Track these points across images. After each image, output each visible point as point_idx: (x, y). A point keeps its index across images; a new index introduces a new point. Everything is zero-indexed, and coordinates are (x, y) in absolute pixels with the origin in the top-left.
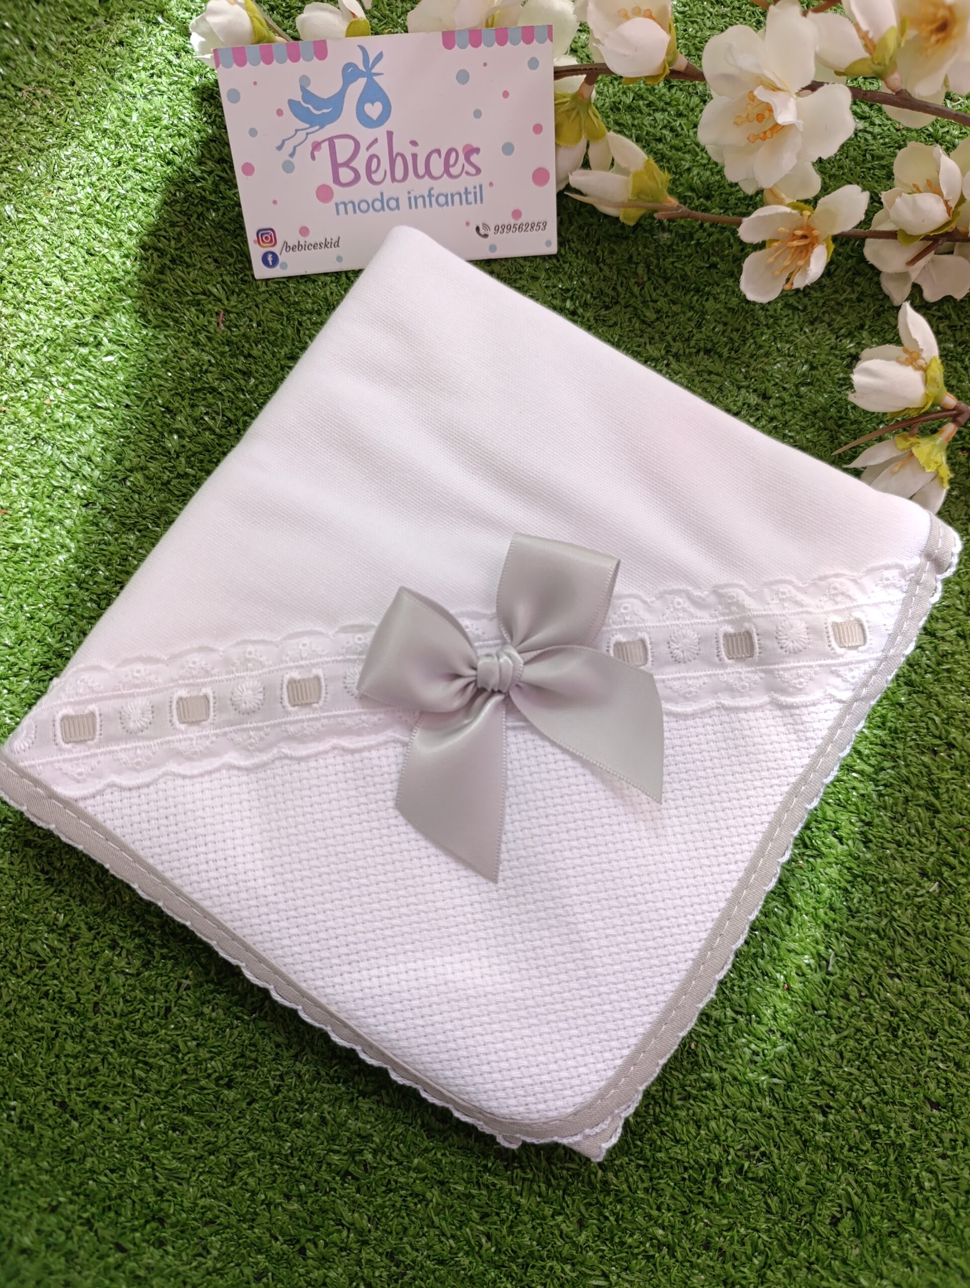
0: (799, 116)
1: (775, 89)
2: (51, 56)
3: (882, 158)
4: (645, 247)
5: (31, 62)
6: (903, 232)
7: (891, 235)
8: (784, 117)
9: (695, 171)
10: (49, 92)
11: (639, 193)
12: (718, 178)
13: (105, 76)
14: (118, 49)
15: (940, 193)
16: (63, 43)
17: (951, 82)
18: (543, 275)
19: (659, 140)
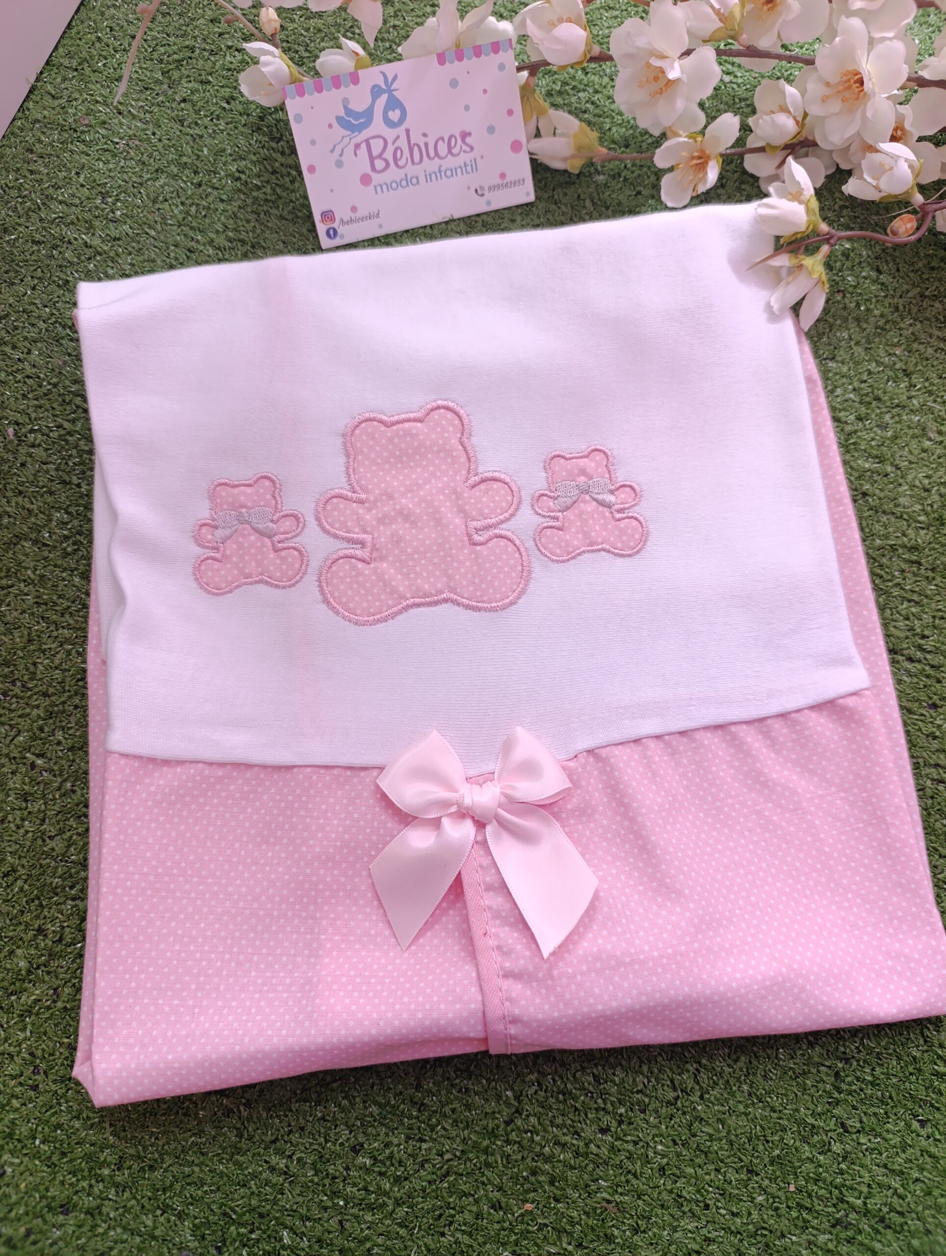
0: (682, 72)
1: (663, 57)
2: (134, 117)
3: (746, 99)
4: (588, 187)
5: (121, 124)
6: (768, 144)
7: (762, 150)
8: (673, 74)
9: (614, 129)
10: (137, 143)
11: (579, 148)
12: (631, 131)
13: (177, 126)
14: (182, 105)
15: (790, 112)
16: (142, 107)
17: (783, 37)
18: (519, 219)
19: (585, 112)
